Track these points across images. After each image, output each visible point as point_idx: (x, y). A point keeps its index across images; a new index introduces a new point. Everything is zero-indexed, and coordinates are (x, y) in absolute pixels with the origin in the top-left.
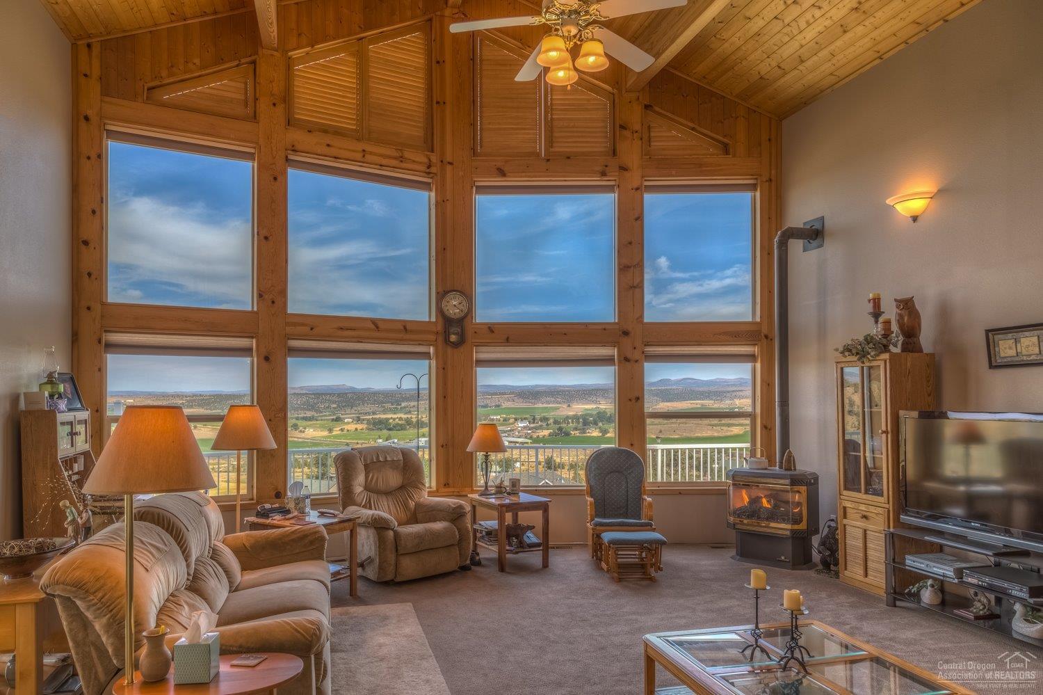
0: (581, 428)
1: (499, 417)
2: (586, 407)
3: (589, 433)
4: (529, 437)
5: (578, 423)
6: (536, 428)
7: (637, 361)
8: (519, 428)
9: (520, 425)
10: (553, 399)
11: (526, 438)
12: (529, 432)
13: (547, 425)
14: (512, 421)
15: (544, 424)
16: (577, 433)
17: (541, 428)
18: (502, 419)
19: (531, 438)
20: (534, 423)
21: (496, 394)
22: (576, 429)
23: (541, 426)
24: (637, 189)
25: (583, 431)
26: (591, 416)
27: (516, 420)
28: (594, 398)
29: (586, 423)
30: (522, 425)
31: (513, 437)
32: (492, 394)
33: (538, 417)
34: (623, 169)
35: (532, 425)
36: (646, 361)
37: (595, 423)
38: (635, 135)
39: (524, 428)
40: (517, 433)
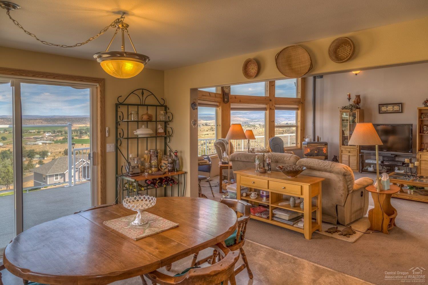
0: (79, 135)
1: (34, 131)
2: (81, 126)
3: (83, 137)
4: (52, 140)
5: (77, 133)
6: (56, 136)
7: (273, 109)
8: (47, 136)
9: (47, 135)
10: (63, 122)
11: (50, 141)
12: (52, 138)
13: (61, 134)
14: (42, 133)
15: (60, 134)
16: (77, 138)
17: (58, 136)
18: (36, 132)
19: (53, 141)
20: (54, 133)
21: (32, 120)
22: (77, 136)
23: (58, 135)
25: (80, 137)
26: (83, 130)
27: (44, 132)
28: (84, 122)
29: (81, 133)
30: (48, 135)
31: (43, 140)
32: (30, 120)
33: (56, 131)
35: (53, 135)
36: (275, 109)
37: (86, 133)
39: (49, 136)
40: (45, 139)
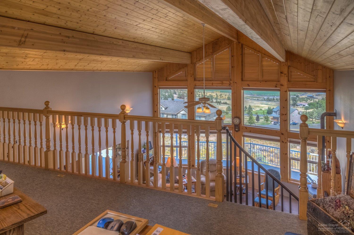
7: (285, 142)
24: (286, 91)
34: (282, 85)
38: (285, 75)
